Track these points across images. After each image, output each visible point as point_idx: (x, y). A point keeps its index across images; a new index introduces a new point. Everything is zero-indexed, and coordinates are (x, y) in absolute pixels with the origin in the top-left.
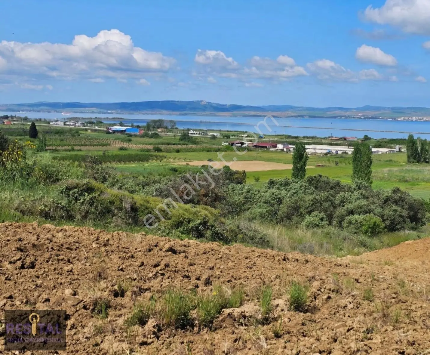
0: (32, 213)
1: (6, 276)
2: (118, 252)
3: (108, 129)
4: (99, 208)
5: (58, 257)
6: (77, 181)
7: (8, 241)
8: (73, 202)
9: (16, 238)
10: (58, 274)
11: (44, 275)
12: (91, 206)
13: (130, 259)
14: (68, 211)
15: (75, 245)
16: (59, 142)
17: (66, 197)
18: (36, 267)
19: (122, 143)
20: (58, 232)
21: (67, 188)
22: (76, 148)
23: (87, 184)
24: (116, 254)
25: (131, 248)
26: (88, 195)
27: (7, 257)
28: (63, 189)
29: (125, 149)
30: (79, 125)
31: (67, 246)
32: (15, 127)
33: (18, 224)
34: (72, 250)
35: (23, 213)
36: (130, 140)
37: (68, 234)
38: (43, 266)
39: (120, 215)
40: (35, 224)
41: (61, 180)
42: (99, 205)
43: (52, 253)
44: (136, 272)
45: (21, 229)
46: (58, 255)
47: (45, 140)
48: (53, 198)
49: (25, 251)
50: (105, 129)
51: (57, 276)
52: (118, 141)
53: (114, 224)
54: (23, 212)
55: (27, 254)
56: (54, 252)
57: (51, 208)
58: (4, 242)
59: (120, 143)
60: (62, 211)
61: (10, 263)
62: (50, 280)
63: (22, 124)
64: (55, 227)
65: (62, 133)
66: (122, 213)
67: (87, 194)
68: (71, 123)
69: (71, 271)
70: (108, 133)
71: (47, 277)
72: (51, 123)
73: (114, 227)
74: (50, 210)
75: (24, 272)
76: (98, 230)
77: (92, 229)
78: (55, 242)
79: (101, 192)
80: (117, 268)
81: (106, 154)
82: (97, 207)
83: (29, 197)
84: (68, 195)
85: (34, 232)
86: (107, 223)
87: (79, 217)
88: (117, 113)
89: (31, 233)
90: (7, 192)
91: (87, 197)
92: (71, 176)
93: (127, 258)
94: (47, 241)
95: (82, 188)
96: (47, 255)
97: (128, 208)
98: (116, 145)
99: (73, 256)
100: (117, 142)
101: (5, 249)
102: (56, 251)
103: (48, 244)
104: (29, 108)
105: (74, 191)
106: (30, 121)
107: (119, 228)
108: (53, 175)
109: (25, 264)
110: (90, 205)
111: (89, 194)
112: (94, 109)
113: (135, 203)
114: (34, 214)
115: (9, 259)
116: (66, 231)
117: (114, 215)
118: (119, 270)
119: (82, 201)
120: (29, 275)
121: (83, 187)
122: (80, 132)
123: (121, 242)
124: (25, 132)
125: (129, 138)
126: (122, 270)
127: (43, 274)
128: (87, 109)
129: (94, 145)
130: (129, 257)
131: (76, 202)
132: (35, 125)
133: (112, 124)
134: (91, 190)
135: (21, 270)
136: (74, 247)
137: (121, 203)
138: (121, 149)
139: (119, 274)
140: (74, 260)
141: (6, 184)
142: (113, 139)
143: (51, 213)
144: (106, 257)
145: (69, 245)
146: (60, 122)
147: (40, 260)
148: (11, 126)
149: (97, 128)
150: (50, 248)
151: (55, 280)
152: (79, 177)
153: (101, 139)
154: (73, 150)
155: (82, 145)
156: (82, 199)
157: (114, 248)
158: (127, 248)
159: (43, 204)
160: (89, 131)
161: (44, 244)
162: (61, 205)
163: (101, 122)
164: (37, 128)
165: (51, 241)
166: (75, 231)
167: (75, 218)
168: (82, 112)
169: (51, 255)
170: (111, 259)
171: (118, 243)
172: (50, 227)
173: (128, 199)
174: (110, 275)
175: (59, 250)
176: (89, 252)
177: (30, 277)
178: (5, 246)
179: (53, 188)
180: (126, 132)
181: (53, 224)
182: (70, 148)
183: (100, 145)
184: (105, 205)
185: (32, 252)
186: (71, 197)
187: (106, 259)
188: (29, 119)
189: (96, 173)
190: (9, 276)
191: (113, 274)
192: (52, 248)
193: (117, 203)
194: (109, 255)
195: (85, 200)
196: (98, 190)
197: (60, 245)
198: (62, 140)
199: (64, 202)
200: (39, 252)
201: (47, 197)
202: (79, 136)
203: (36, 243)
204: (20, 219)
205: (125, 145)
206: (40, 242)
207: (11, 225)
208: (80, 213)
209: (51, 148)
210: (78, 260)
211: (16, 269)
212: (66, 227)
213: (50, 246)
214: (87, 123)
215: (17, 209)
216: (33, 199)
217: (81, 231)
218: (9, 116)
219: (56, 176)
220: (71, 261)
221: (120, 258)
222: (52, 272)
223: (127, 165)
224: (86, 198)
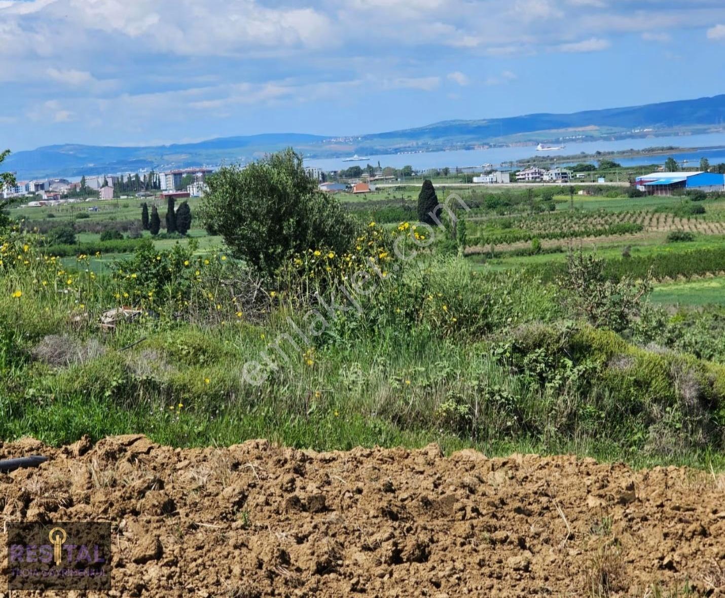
0: (424, 423)
1: (354, 580)
2: (660, 520)
3: (633, 182)
4: (608, 402)
5: (493, 535)
6: (542, 326)
7: (359, 491)
8: (534, 386)
9: (379, 485)
10: (490, 576)
11: (453, 579)
12: (584, 395)
13: (698, 539)
14: (519, 412)
15: (538, 502)
16: (499, 233)
17: (514, 373)
18: (433, 558)
19: (677, 220)
20: (493, 470)
21: (515, 349)
22: (546, 244)
23: (571, 333)
24: (655, 526)
25: (700, 509)
26: (574, 366)
27: (357, 533)
28: (505, 352)
29: (687, 238)
30: (551, 178)
31: (518, 504)
32: (381, 197)
33: (386, 452)
34: (530, 514)
35: (399, 422)
36: (701, 211)
37: (520, 474)
38: (450, 555)
39: (668, 418)
40: (432, 450)
41: (498, 326)
42: (607, 394)
43: (475, 522)
44: (712, 572)
45: (396, 464)
46: (491, 529)
47: (463, 228)
48: (478, 378)
49: (402, 519)
50: (627, 184)
51: (488, 582)
52: (663, 215)
53: (653, 446)
54: (399, 420)
55: (408, 525)
56: (481, 519)
57: (473, 405)
58: (347, 495)
59: (670, 220)
60: (503, 413)
61: (366, 548)
62: (470, 591)
63: (398, 188)
64: (486, 458)
65: (507, 205)
66: (673, 414)
67: (569, 363)
68: (529, 173)
69: (526, 569)
70: (635, 194)
71: (462, 584)
72: (475, 179)
73: (652, 456)
74: (471, 412)
75: (399, 571)
76: (606, 465)
77: (589, 460)
78: (484, 494)
79: (610, 355)
80: (656, 561)
81: (633, 255)
82: (600, 397)
83: (414, 378)
84: (519, 367)
85: (429, 470)
86: (634, 443)
87: (551, 428)
88: (657, 136)
89: (422, 473)
90: (356, 366)
91: (572, 372)
92: (524, 313)
93: (689, 535)
94: (460, 492)
95: (555, 347)
96: (462, 528)
97: (691, 398)
98: (661, 229)
99: (533, 530)
100: (662, 220)
101: (349, 514)
102: (486, 518)
103: (465, 500)
104: (413, 143)
105: (533, 356)
106: (417, 178)
107: (668, 458)
108: (477, 313)
109: (401, 551)
110: (582, 393)
111: (576, 362)
112: (591, 129)
113: (712, 384)
114: (430, 424)
115: (362, 539)
116: (516, 468)
117: (650, 421)
118: (661, 567)
119: (557, 382)
120: (413, 580)
121: (558, 341)
122: (556, 198)
123: (669, 492)
124: (408, 209)
125: (697, 203)
126: (670, 566)
127: (450, 576)
128: (571, 130)
129: (599, 233)
130: (694, 533)
131: (543, 386)
132: (432, 187)
133: (645, 168)
134: (581, 353)
135: (393, 566)
136: (535, 507)
137: (671, 385)
138: (676, 238)
139: (661, 578)
140: (535, 542)
141: (352, 346)
142: (651, 209)
143: (474, 421)
144: (627, 535)
145: (522, 501)
146: (498, 174)
147: (444, 540)
148: (370, 197)
149: (601, 182)
150: (469, 509)
151: (482, 591)
152: (548, 316)
153: (616, 212)
154: (538, 250)
155: (563, 236)
156: (558, 377)
157: (649, 508)
158: (688, 510)
159: (453, 397)
160: (581, 192)
161: (453, 499)
162: (502, 397)
163: (613, 165)
164: (439, 195)
165: (472, 491)
166: (542, 468)
167: (540, 433)
168: (557, 142)
169: (473, 527)
170: (642, 539)
171: (660, 495)
172: (471, 459)
173: (688, 373)
174: (636, 580)
175: (494, 516)
176: (576, 519)
177: (417, 583)
178: (350, 506)
179: (477, 349)
180: (688, 189)
181: (481, 450)
182: (530, 245)
183: (613, 232)
184: (623, 392)
185: (421, 522)
186: (527, 372)
187: (626, 538)
188: (416, 172)
189: (599, 305)
190: (362, 582)
191: (645, 576)
192: (474, 510)
193: (658, 383)
194: (635, 528)
195: (564, 379)
196: (600, 349)
197: (497, 502)
198: (507, 225)
199: (508, 389)
200: (439, 522)
201: (462, 375)
202: (553, 209)
203: (430, 498)
204: (391, 440)
205: (686, 226)
206: (443, 493)
207: (368, 456)
208: (555, 418)
209: (478, 248)
210: (547, 541)
211: (379, 563)
212: (517, 457)
213: (470, 504)
214: (575, 170)
215: (383, 412)
216: (426, 382)
217: (557, 466)
218: (362, 168)
219: (485, 316)
220: (528, 545)
221: (666, 535)
222: (474, 572)
223: (694, 285)
224: (568, 372)
